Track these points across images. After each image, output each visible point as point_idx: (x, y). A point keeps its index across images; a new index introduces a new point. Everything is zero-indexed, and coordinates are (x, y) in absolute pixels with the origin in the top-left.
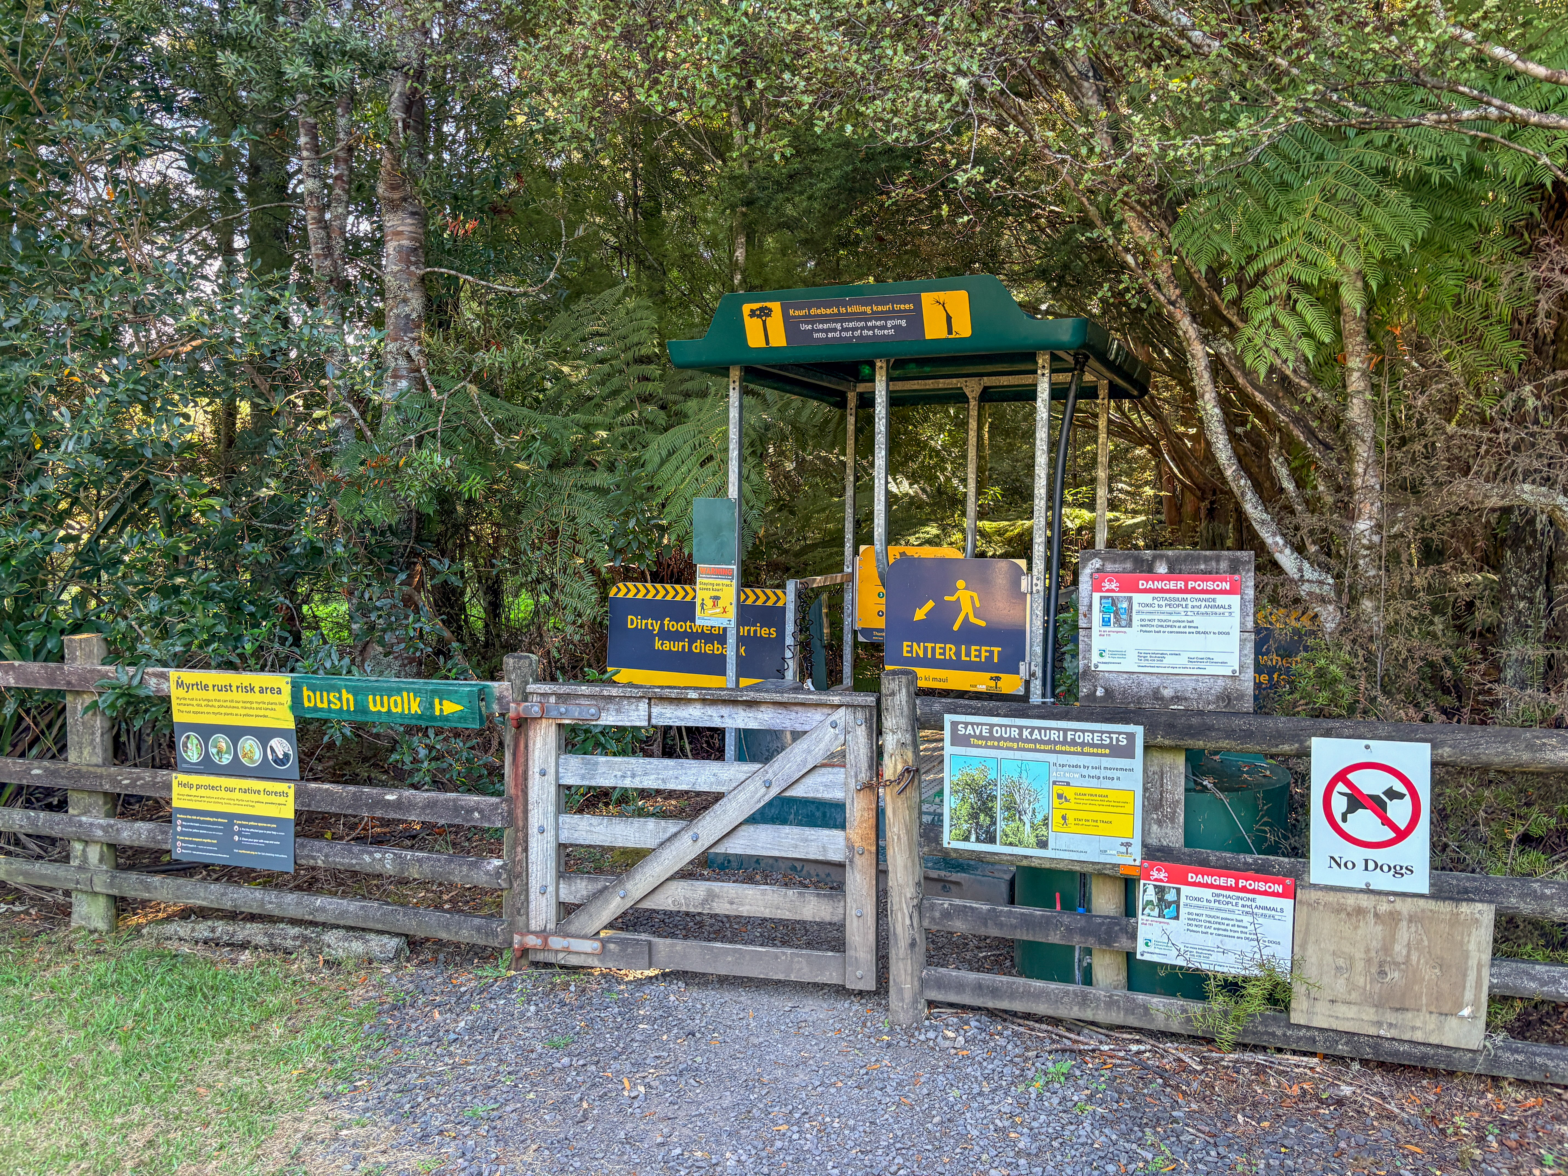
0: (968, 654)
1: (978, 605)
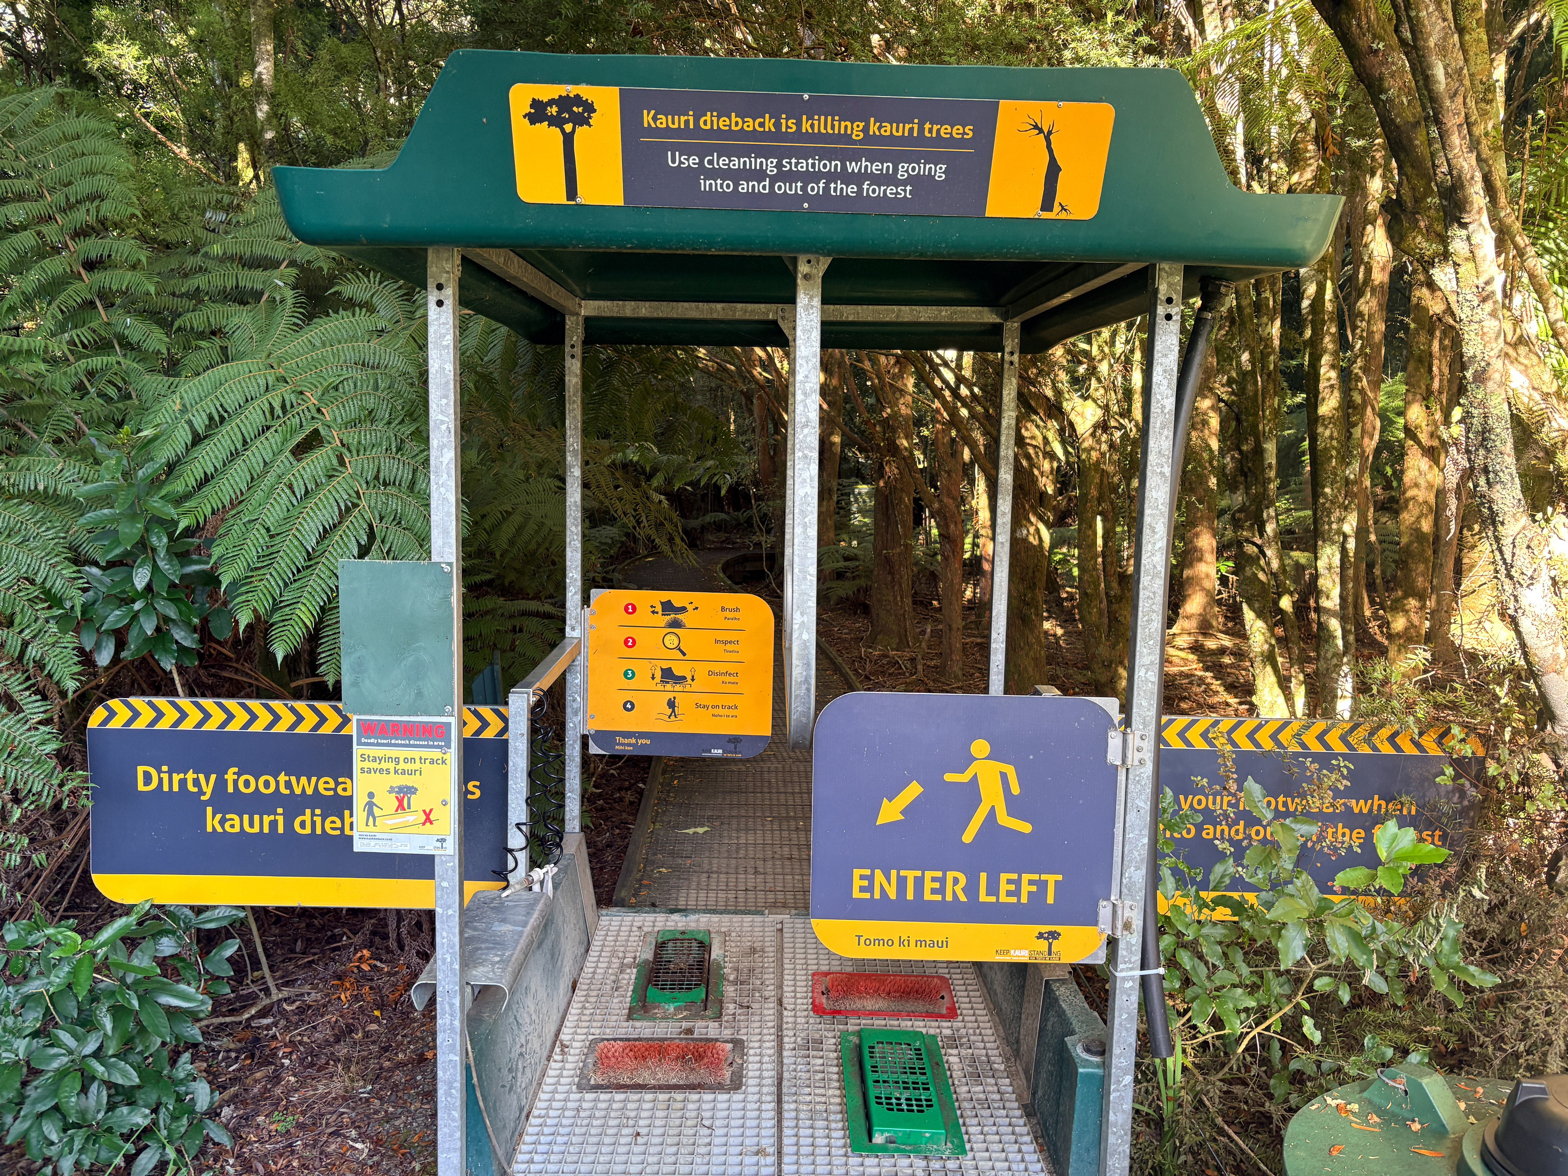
0: (993, 889)
1: (1016, 790)
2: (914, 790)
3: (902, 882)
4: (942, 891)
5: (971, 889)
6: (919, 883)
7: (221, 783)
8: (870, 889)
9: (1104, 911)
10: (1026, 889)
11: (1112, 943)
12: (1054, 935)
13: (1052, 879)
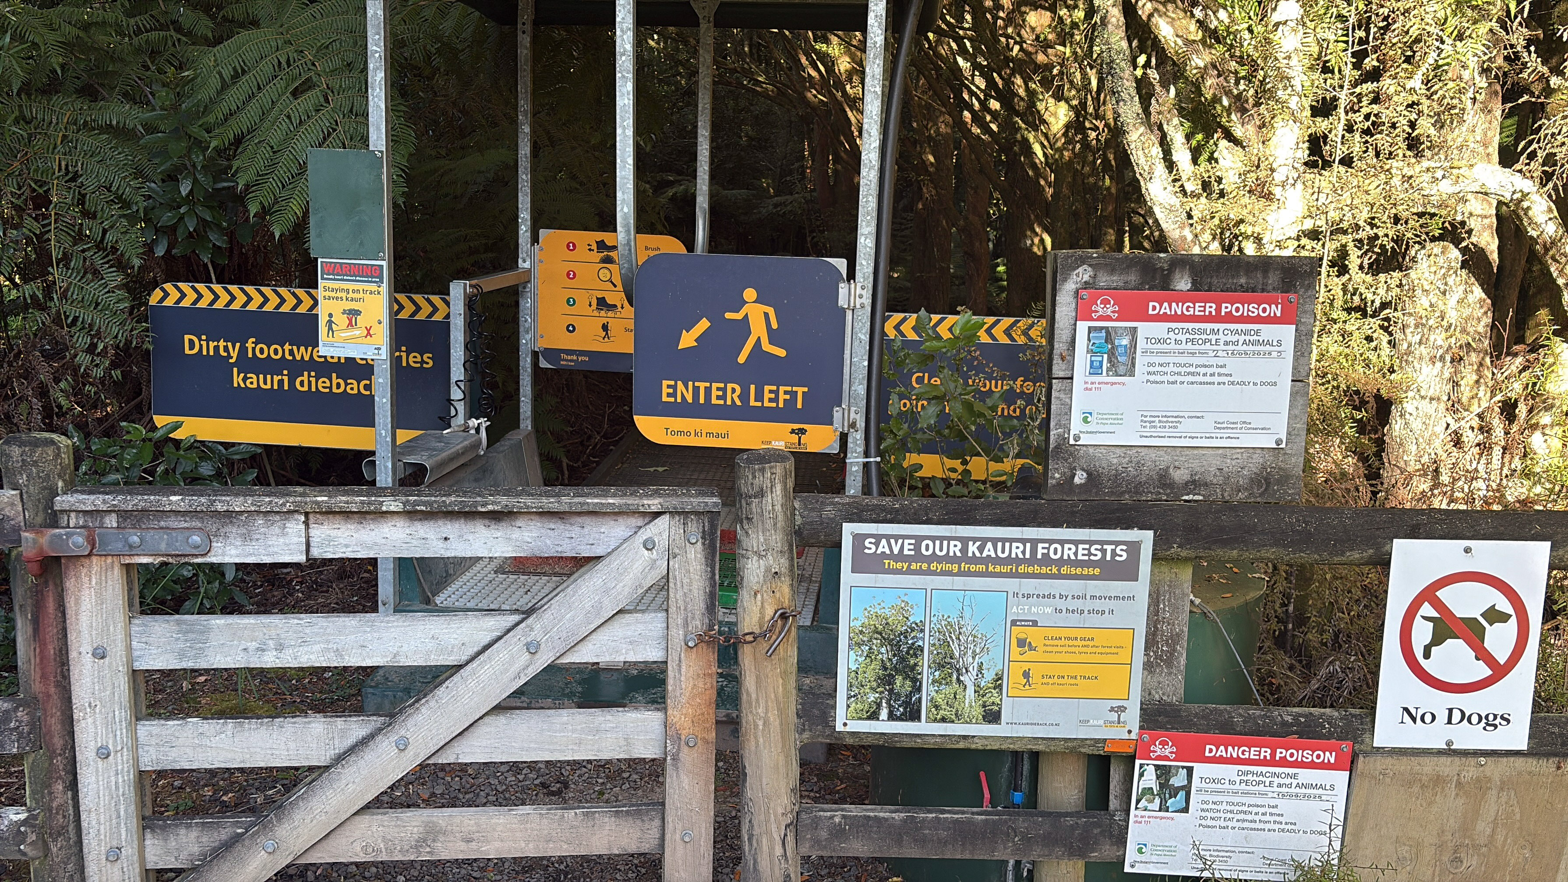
0: (759, 397)
1: (775, 325)
2: (704, 324)
3: (696, 390)
4: (723, 397)
5: (745, 396)
6: (708, 391)
7: (243, 350)
8: (674, 394)
9: (837, 414)
10: (782, 397)
11: (844, 438)
12: (802, 431)
13: (800, 390)
